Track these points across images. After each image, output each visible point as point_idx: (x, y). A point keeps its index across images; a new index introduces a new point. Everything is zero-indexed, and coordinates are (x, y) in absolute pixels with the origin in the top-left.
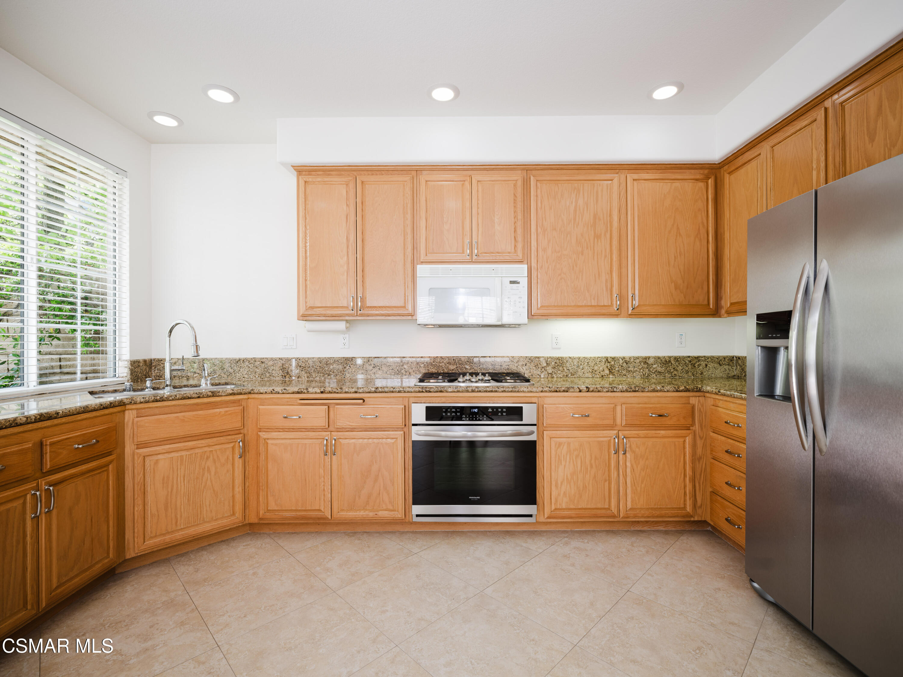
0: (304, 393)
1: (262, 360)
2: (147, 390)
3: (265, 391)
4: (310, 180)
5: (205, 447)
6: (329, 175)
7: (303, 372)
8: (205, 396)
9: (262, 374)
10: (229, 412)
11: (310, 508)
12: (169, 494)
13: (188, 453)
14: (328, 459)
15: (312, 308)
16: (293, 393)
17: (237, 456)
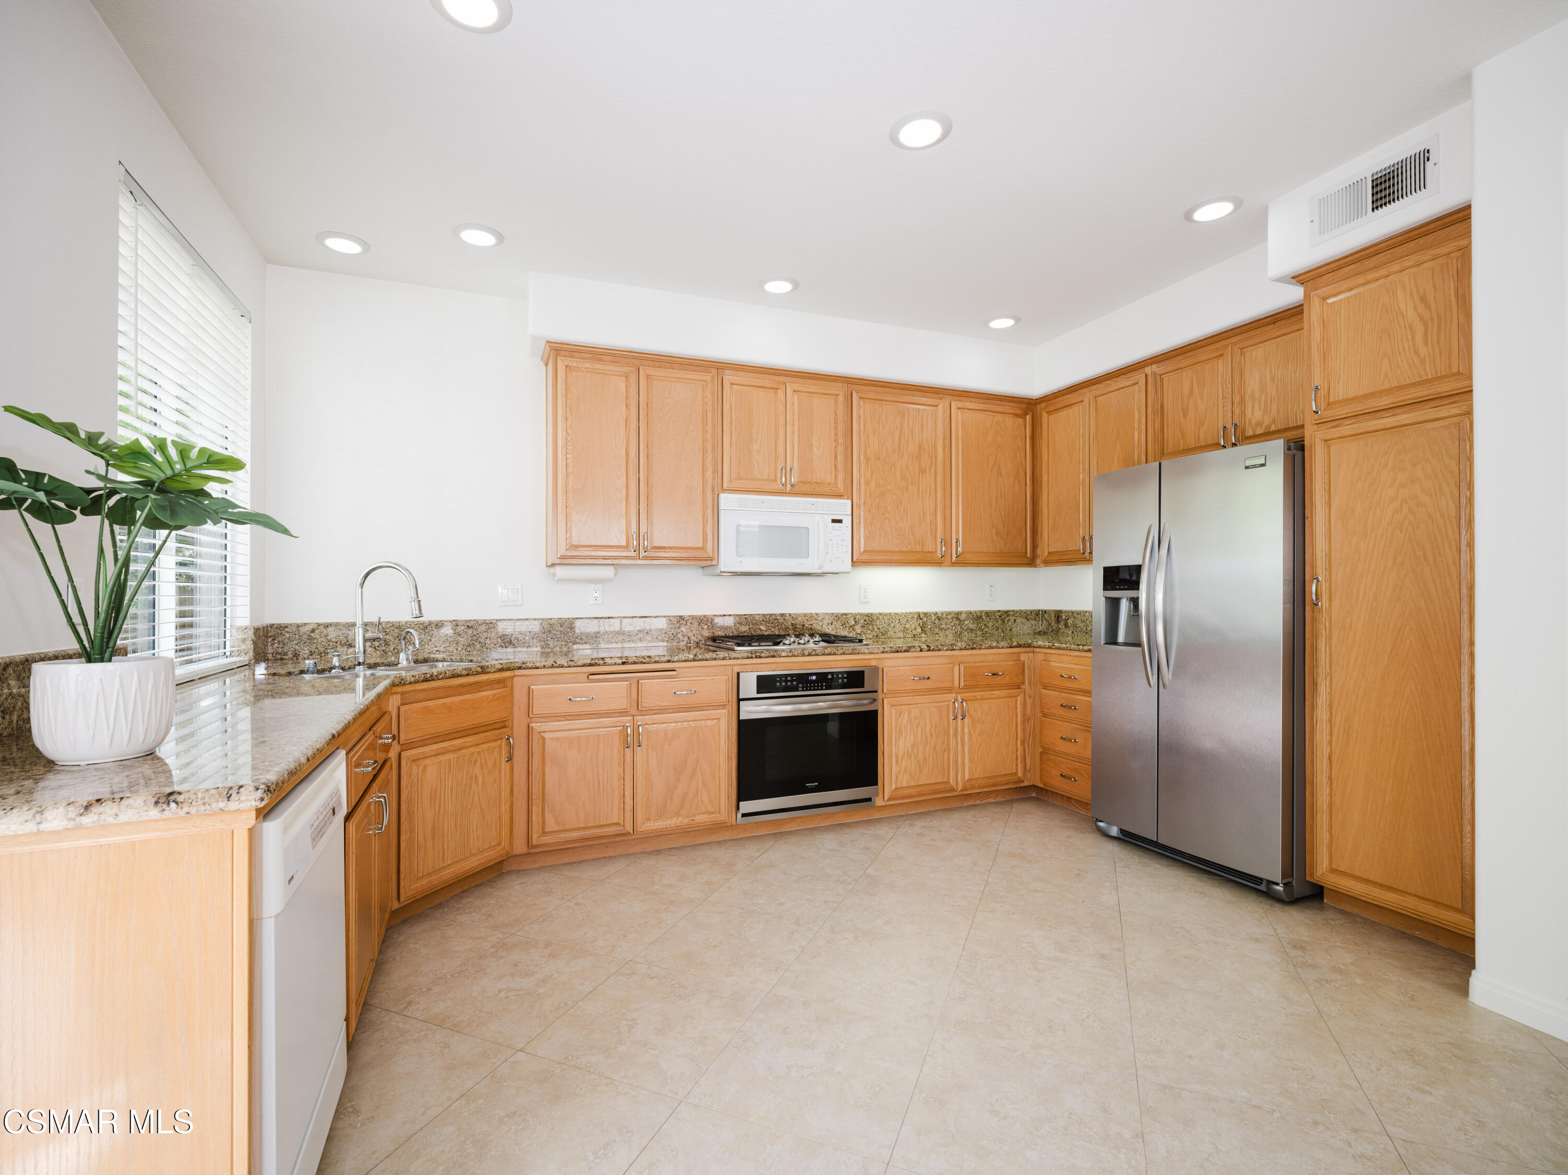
0: (599, 665)
1: (468, 624)
2: (333, 671)
3: (544, 664)
4: (575, 365)
5: (472, 746)
6: (600, 360)
7: (535, 640)
8: (474, 673)
9: (469, 646)
10: (497, 696)
11: (605, 823)
12: (437, 814)
13: (455, 756)
14: (628, 752)
15: (576, 547)
16: (584, 666)
17: (504, 758)
